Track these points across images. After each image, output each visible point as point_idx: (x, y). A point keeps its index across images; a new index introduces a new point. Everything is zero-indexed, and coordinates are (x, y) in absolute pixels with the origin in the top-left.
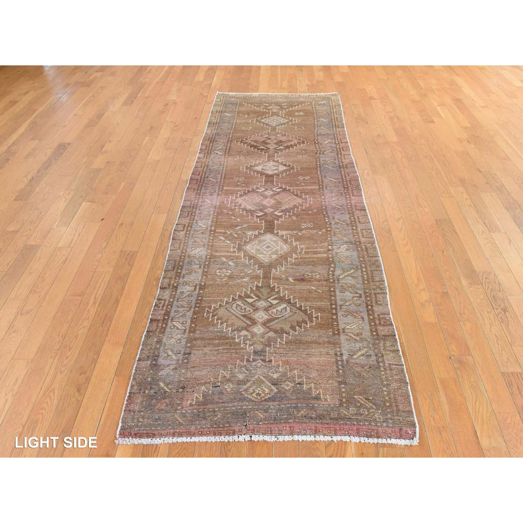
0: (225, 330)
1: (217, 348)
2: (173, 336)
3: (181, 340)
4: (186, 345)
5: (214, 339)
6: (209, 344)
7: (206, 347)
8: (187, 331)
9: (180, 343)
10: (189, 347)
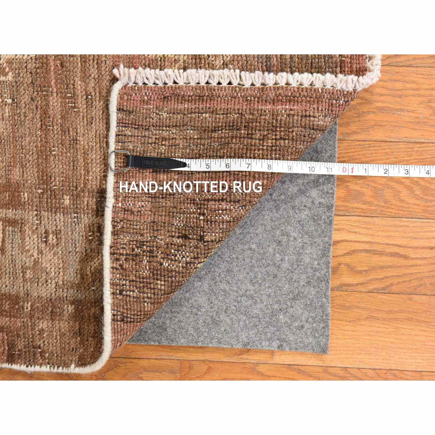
0: (10, 77)
1: (81, 102)
2: (29, 263)
3: (46, 232)
4: (65, 211)
5: (45, 112)
6: (64, 131)
7: (76, 140)
8: (10, 213)
9: (57, 233)
10: (76, 197)
